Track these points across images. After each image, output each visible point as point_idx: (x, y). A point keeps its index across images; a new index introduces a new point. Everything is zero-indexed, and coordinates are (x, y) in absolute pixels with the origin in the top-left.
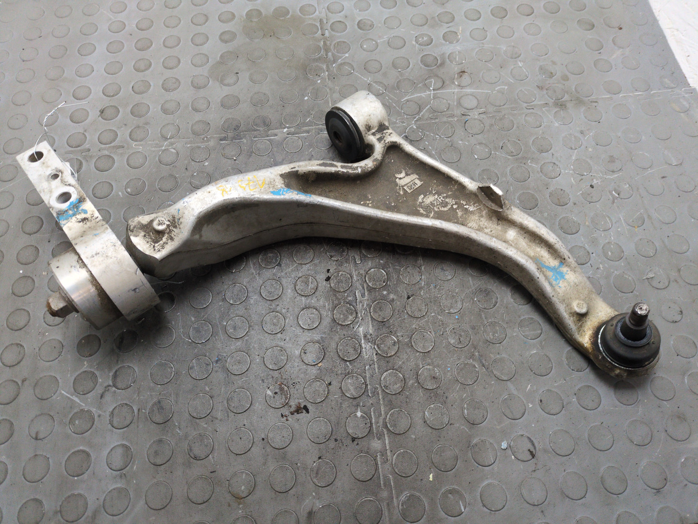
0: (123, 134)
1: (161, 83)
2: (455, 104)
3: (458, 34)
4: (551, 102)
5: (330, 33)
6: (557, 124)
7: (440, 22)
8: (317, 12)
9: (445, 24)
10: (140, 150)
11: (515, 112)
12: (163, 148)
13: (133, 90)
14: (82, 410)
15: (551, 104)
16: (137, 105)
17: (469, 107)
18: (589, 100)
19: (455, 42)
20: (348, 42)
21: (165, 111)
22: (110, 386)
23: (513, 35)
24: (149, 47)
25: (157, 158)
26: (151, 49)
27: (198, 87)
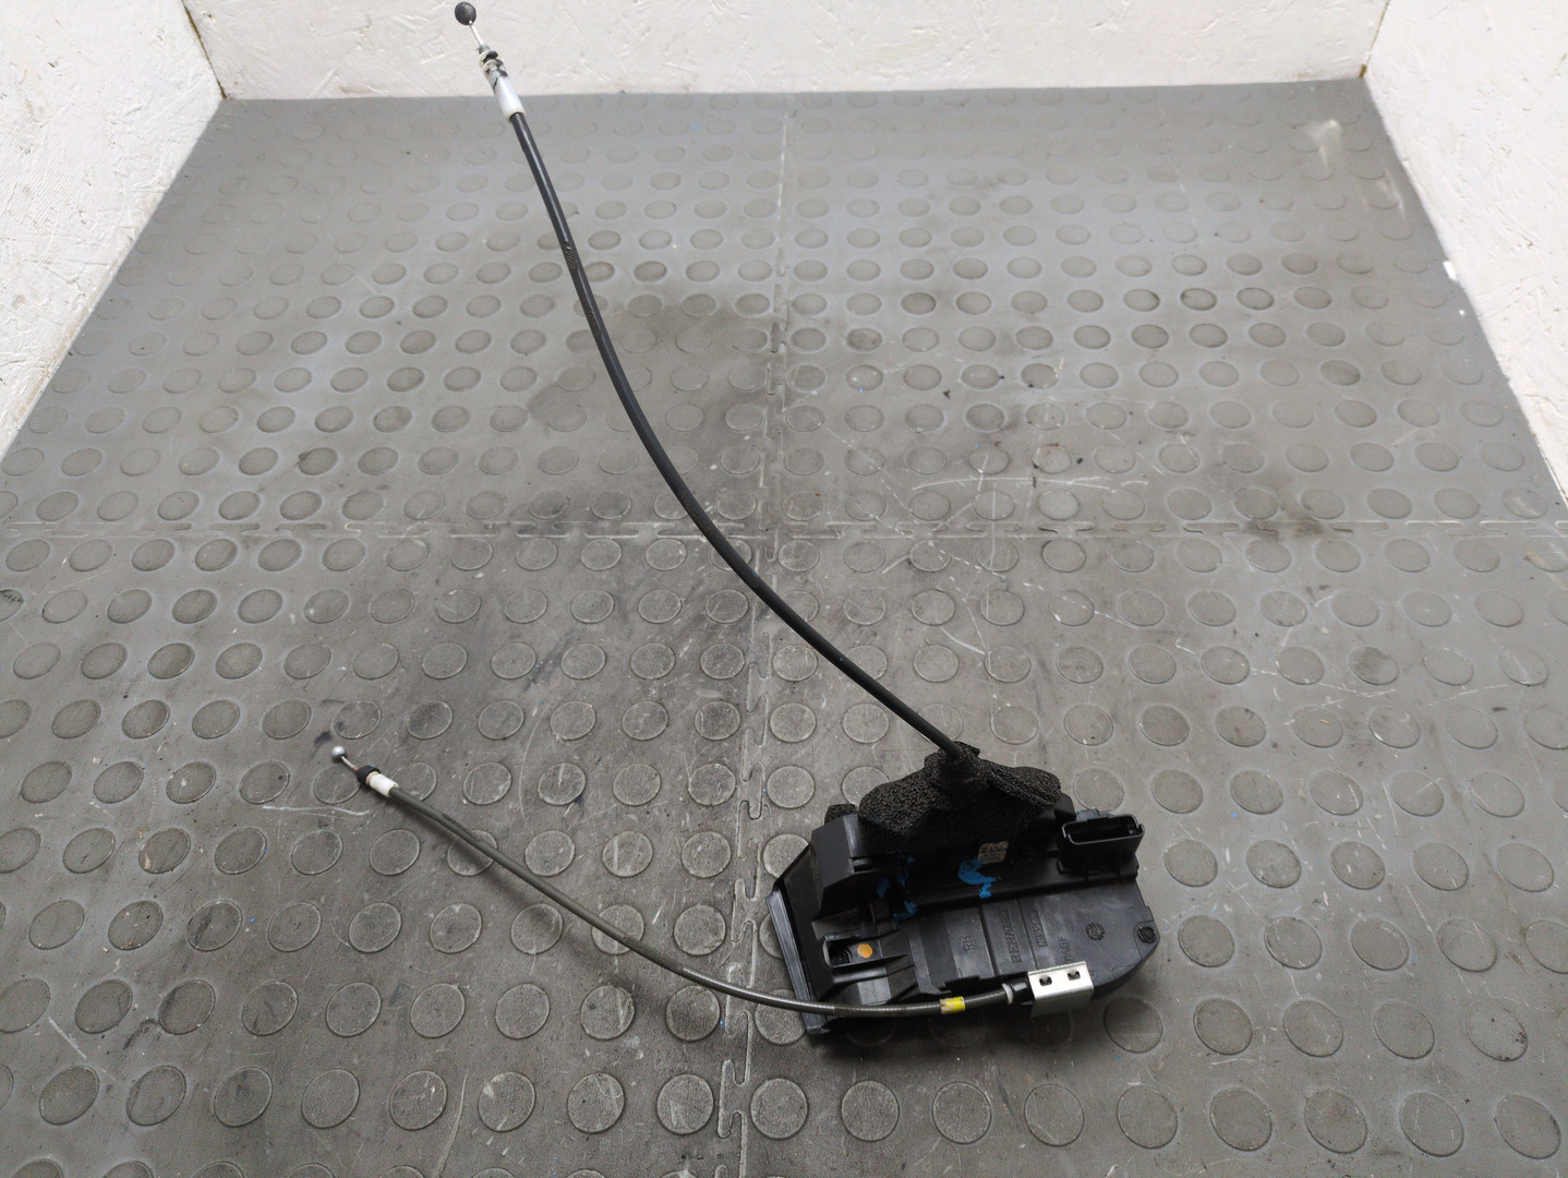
0: (331, 503)
1: (432, 413)
2: (1028, 505)
3: (1055, 371)
4: (1242, 520)
5: (788, 348)
6: (1252, 569)
7: (1019, 346)
8: (771, 310)
9: (1031, 351)
10: (355, 536)
11: (1160, 535)
12: (403, 536)
13: (375, 424)
14: (77, 1070)
15: (1242, 526)
16: (374, 451)
17: (1059, 515)
18: (1332, 525)
19: (1045, 386)
20: (822, 369)
21: (427, 467)
22: (151, 1021)
23: (1175, 382)
24: (425, 349)
25: (385, 556)
26: (431, 351)
27: (501, 428)
